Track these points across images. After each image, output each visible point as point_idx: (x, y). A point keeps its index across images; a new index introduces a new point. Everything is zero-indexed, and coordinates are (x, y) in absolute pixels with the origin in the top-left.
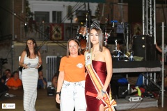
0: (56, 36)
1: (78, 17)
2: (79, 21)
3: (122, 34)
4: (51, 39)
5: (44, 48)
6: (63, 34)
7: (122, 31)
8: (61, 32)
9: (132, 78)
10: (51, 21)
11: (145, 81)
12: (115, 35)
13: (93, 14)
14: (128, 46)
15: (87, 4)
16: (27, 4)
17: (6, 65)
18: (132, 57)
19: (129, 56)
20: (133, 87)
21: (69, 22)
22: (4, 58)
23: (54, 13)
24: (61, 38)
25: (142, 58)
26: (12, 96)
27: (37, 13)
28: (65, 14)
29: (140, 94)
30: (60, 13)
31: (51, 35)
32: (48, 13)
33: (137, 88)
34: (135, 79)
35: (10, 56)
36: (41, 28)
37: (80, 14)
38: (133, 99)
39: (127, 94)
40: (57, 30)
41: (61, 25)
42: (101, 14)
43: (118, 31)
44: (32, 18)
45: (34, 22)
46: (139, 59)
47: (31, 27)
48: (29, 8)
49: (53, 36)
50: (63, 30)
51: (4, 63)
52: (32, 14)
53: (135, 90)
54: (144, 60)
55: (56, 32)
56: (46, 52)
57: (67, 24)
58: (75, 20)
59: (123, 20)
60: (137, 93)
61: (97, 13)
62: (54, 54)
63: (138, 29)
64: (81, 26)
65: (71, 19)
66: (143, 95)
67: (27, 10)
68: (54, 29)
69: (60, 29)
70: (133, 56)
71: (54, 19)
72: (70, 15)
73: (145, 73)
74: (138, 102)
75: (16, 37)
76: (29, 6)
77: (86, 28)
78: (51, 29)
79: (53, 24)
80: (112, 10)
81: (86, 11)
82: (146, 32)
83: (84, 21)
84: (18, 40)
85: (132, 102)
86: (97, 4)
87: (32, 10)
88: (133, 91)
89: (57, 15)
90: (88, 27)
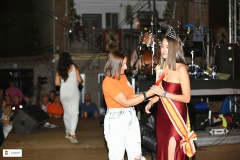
0: (111, 46)
1: (140, 21)
2: (142, 26)
3: (201, 43)
4: (104, 51)
5: (95, 63)
6: (120, 43)
7: (201, 39)
8: (118, 41)
9: (214, 103)
10: (104, 26)
11: (233, 107)
12: (191, 45)
13: (161, 16)
14: (209, 60)
15: (152, 3)
16: (72, 4)
17: (45, 85)
18: (214, 74)
19: (211, 73)
20: (215, 115)
21: (129, 27)
22: (43, 76)
23: (108, 15)
25: (229, 76)
26: (53, 126)
27: (85, 16)
28: (122, 17)
29: (225, 124)
30: (116, 16)
31: (105, 45)
32: (100, 15)
33: (221, 116)
34: (218, 105)
35: (50, 74)
36: (90, 35)
37: (142, 17)
38: (216, 131)
39: (207, 124)
40: (112, 38)
41: (118, 31)
42: (171, 16)
43: (195, 39)
44: (78, 23)
46: (224, 77)
47: (78, 36)
48: (74, 10)
49: (107, 47)
50: (120, 39)
51: (43, 83)
52: (78, 17)
53: (218, 120)
54: (231, 77)
55: (111, 41)
56: (98, 68)
57: (125, 30)
58: (136, 24)
59: (201, 23)
60: (221, 123)
61: (165, 15)
63: (223, 35)
64: (144, 32)
65: (131, 23)
66: (230, 126)
67: (72, 12)
68: (108, 37)
69: (116, 37)
70: (216, 72)
71: (108, 23)
72: (129, 19)
73: (233, 96)
74: (222, 135)
75: (58, 48)
76: (75, 7)
77: (151, 36)
78: (105, 37)
79: (107, 31)
80: (186, 10)
81: (151, 12)
82: (233, 39)
83: (149, 26)
85: (215, 136)
86: (166, 3)
87: (79, 12)
88: (215, 121)
89: (112, 18)
90: (154, 33)
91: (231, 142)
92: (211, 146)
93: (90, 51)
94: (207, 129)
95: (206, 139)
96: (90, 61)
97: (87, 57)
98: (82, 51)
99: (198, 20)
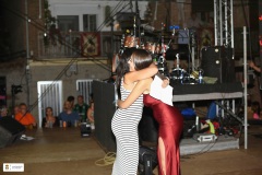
0: (90, 50)
1: (121, 23)
2: (124, 29)
3: (186, 46)
4: (82, 56)
6: (99, 47)
7: (186, 41)
8: (96, 45)
9: (200, 108)
10: (81, 29)
11: (220, 112)
12: (175, 47)
13: (142, 16)
14: (195, 63)
15: (134, 3)
16: (46, 5)
17: (19, 94)
18: (201, 78)
19: (197, 77)
20: (203, 121)
21: (109, 29)
22: (17, 84)
23: (85, 17)
24: (96, 53)
25: (215, 80)
26: (30, 138)
27: (61, 18)
28: (101, 20)
29: (212, 130)
30: (93, 17)
31: (82, 50)
32: (77, 17)
33: (208, 122)
34: (204, 110)
35: (24, 82)
36: (67, 39)
37: (122, 19)
38: (204, 138)
39: (194, 131)
40: (91, 42)
41: (97, 34)
42: (152, 17)
43: (180, 42)
44: (54, 26)
45: (57, 32)
46: (212, 81)
48: (49, 12)
49: (86, 51)
50: (99, 42)
51: (17, 92)
52: (53, 19)
53: (206, 126)
54: (218, 81)
55: (89, 45)
56: (76, 74)
57: (104, 33)
58: (116, 25)
59: (185, 25)
60: (208, 129)
61: (146, 16)
62: (87, 77)
63: (207, 37)
64: (127, 34)
65: (112, 25)
66: (218, 132)
67: (47, 14)
68: (86, 41)
69: (95, 40)
70: (203, 76)
71: (85, 26)
72: (109, 20)
73: (220, 100)
74: (211, 142)
75: (32, 53)
76: (49, 8)
77: (134, 38)
78: (83, 40)
79: (85, 34)
80: (168, 11)
81: (132, 13)
82: (219, 41)
83: (131, 28)
84: (35, 58)
85: (203, 143)
86: (147, 3)
87: (54, 14)
88: (203, 127)
89: (90, 20)
90: (137, 36)
91: (219, 149)
92: (199, 154)
93: (67, 55)
94: (195, 136)
95: (193, 147)
96: (68, 67)
97: (65, 62)
98: (59, 56)
99: (181, 21)
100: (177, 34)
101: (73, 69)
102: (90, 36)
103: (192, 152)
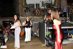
4: (35, 15)
6: (40, 13)
16: (25, 1)
19: (69, 22)
21: (43, 8)
23: (36, 4)
24: (39, 15)
27: (29, 4)
28: (41, 5)
32: (34, 4)
33: (72, 35)
38: (70, 39)
39: (68, 37)
42: (56, 5)
43: (64, 11)
52: (27, 5)
55: (37, 12)
59: (65, 7)
62: (37, 21)
63: (71, 11)
67: (26, 3)
71: (36, 7)
77: (51, 10)
79: (36, 9)
83: (50, 7)
84: (22, 16)
85: (70, 41)
88: (70, 36)
89: (38, 5)
92: (69, 44)
93: (31, 15)
94: (68, 39)
96: (31, 18)
100: (63, 9)
101: (33, 19)
102: (38, 10)
103: (67, 43)
